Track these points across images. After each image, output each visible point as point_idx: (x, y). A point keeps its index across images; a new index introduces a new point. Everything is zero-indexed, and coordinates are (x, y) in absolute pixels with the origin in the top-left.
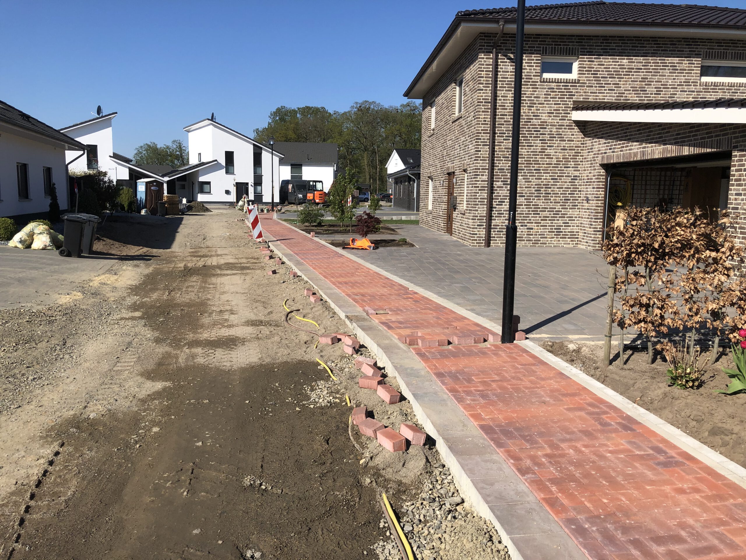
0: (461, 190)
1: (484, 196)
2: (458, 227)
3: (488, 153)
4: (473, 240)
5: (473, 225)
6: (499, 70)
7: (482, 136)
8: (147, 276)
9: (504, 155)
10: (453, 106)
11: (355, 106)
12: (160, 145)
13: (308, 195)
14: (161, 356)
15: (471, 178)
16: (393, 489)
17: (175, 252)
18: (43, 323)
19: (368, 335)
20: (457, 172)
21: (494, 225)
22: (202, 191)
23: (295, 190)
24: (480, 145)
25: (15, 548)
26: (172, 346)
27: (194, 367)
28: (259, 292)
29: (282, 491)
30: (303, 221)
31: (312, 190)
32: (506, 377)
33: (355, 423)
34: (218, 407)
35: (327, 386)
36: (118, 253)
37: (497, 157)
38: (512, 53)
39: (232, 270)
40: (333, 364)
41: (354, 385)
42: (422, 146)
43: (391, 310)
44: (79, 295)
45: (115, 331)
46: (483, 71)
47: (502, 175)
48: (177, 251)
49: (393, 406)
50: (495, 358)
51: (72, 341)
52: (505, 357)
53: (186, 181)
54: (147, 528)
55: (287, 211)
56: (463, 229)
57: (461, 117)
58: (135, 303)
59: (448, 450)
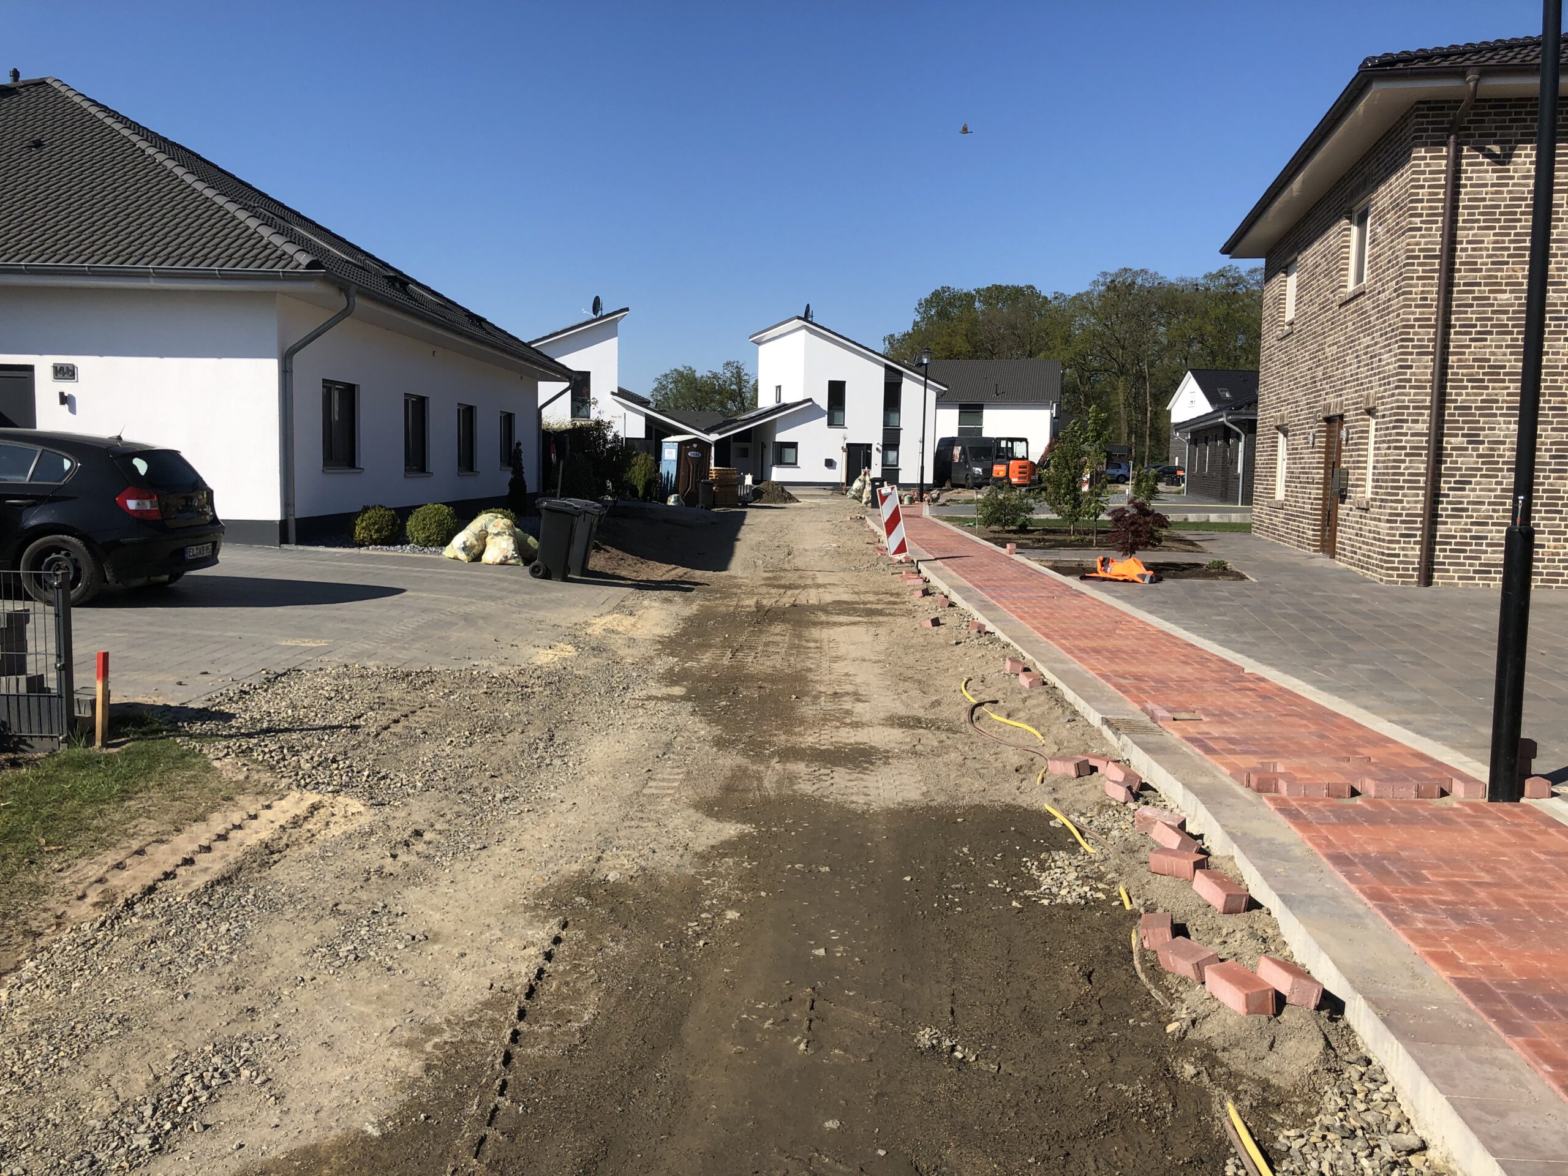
0: (1359, 456)
1: (1418, 468)
2: (1350, 539)
3: (1429, 371)
4: (1388, 569)
5: (1388, 535)
6: (1463, 182)
7: (1415, 334)
8: (689, 620)
9: (1472, 375)
10: (1342, 270)
11: (1101, 280)
12: (701, 372)
13: (996, 468)
14: (729, 774)
15: (1387, 429)
16: (1251, 1095)
17: (735, 578)
18: (512, 697)
19: (1157, 761)
20: (1350, 416)
21: (1441, 536)
22: (780, 462)
23: (966, 457)
24: (1411, 354)
25: (500, 1106)
26: (749, 756)
27: (793, 798)
28: (909, 660)
29: (999, 1068)
30: (988, 521)
31: (1002, 457)
32: (1511, 879)
33: (1146, 945)
34: (849, 883)
35: (1075, 863)
36: (633, 575)
37: (1452, 381)
38: (1495, 143)
39: (849, 615)
40: (1082, 819)
41: (1138, 867)
42: (1263, 359)
43: (1207, 713)
44: (569, 651)
45: (640, 720)
46: (1422, 187)
47: (1464, 422)
48: (740, 574)
49: (1232, 918)
50: (1475, 833)
51: (565, 734)
52: (1502, 833)
53: (750, 441)
54: (736, 1103)
55: (951, 500)
56: (1363, 543)
57: (1363, 293)
58: (671, 669)
59: (1382, 1027)
